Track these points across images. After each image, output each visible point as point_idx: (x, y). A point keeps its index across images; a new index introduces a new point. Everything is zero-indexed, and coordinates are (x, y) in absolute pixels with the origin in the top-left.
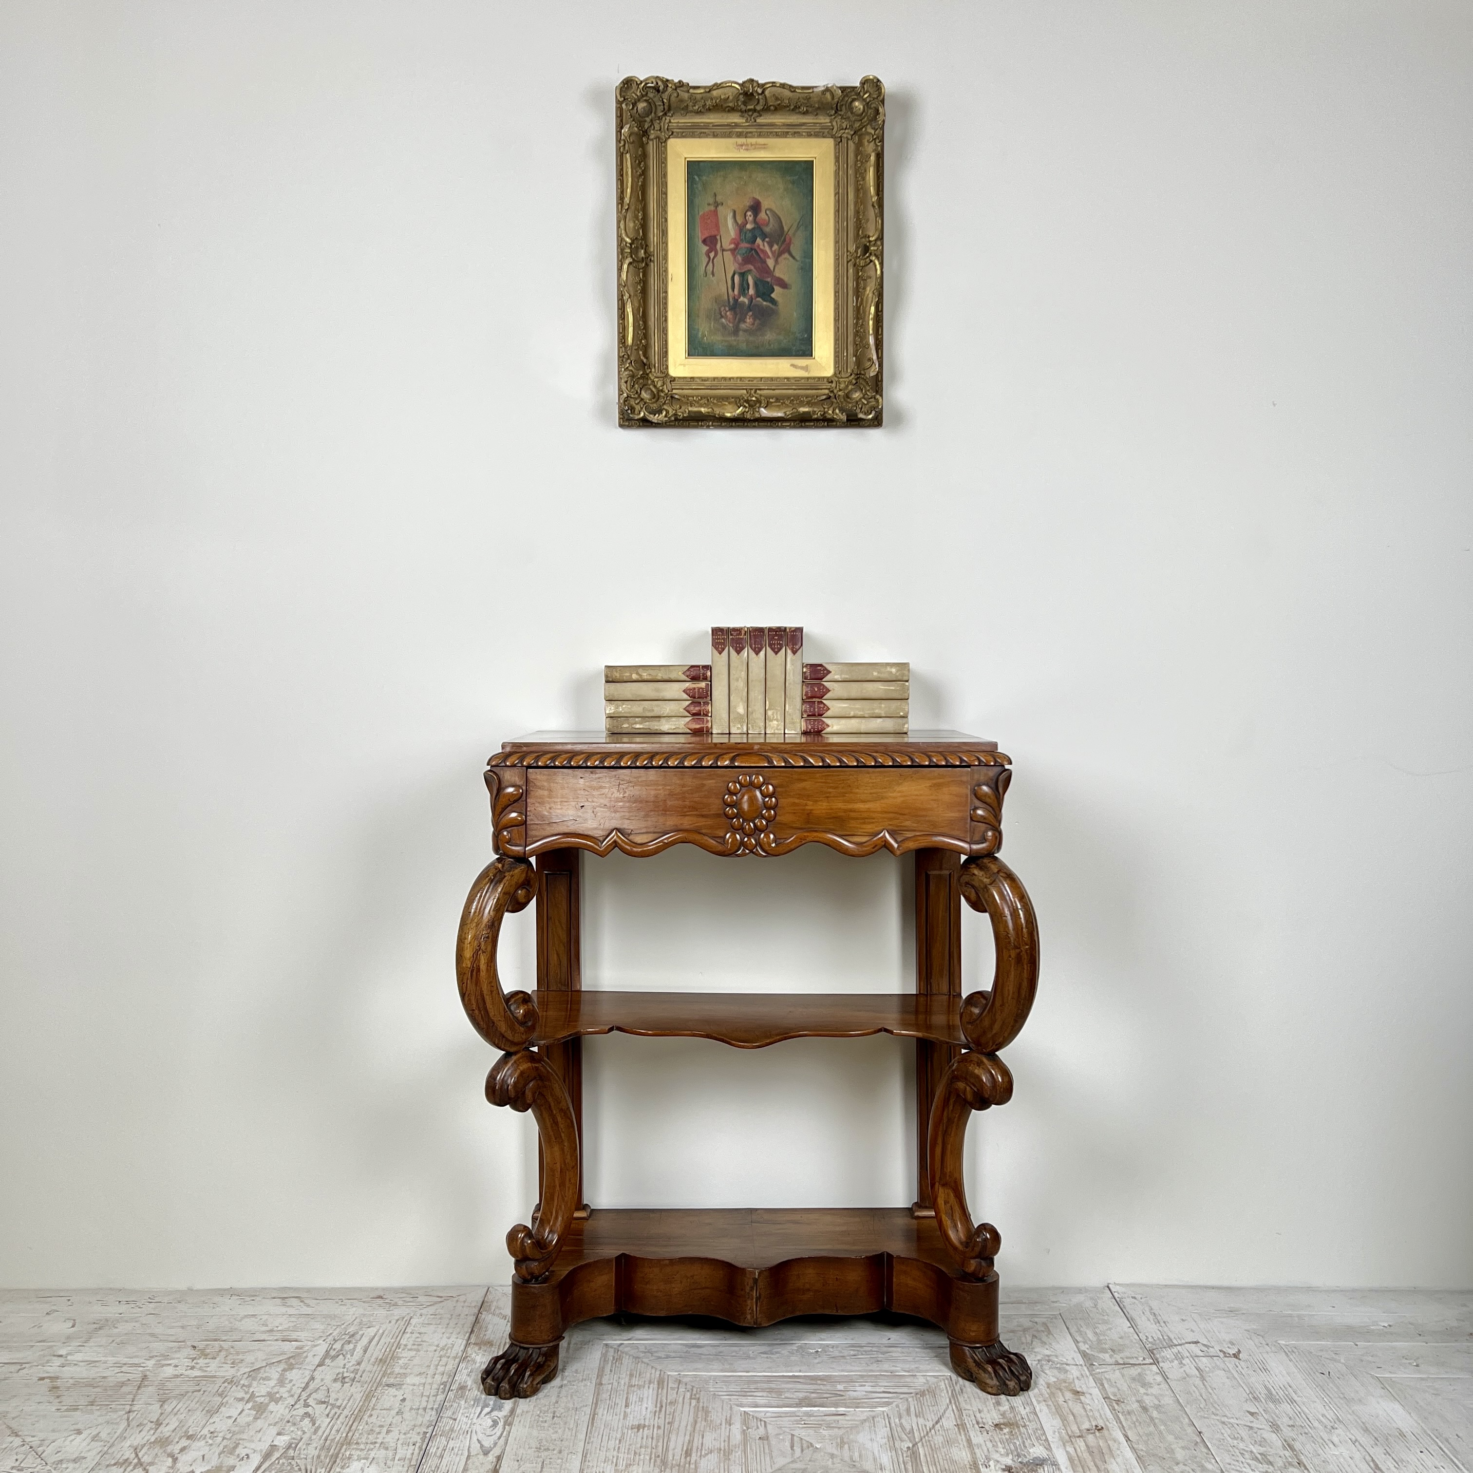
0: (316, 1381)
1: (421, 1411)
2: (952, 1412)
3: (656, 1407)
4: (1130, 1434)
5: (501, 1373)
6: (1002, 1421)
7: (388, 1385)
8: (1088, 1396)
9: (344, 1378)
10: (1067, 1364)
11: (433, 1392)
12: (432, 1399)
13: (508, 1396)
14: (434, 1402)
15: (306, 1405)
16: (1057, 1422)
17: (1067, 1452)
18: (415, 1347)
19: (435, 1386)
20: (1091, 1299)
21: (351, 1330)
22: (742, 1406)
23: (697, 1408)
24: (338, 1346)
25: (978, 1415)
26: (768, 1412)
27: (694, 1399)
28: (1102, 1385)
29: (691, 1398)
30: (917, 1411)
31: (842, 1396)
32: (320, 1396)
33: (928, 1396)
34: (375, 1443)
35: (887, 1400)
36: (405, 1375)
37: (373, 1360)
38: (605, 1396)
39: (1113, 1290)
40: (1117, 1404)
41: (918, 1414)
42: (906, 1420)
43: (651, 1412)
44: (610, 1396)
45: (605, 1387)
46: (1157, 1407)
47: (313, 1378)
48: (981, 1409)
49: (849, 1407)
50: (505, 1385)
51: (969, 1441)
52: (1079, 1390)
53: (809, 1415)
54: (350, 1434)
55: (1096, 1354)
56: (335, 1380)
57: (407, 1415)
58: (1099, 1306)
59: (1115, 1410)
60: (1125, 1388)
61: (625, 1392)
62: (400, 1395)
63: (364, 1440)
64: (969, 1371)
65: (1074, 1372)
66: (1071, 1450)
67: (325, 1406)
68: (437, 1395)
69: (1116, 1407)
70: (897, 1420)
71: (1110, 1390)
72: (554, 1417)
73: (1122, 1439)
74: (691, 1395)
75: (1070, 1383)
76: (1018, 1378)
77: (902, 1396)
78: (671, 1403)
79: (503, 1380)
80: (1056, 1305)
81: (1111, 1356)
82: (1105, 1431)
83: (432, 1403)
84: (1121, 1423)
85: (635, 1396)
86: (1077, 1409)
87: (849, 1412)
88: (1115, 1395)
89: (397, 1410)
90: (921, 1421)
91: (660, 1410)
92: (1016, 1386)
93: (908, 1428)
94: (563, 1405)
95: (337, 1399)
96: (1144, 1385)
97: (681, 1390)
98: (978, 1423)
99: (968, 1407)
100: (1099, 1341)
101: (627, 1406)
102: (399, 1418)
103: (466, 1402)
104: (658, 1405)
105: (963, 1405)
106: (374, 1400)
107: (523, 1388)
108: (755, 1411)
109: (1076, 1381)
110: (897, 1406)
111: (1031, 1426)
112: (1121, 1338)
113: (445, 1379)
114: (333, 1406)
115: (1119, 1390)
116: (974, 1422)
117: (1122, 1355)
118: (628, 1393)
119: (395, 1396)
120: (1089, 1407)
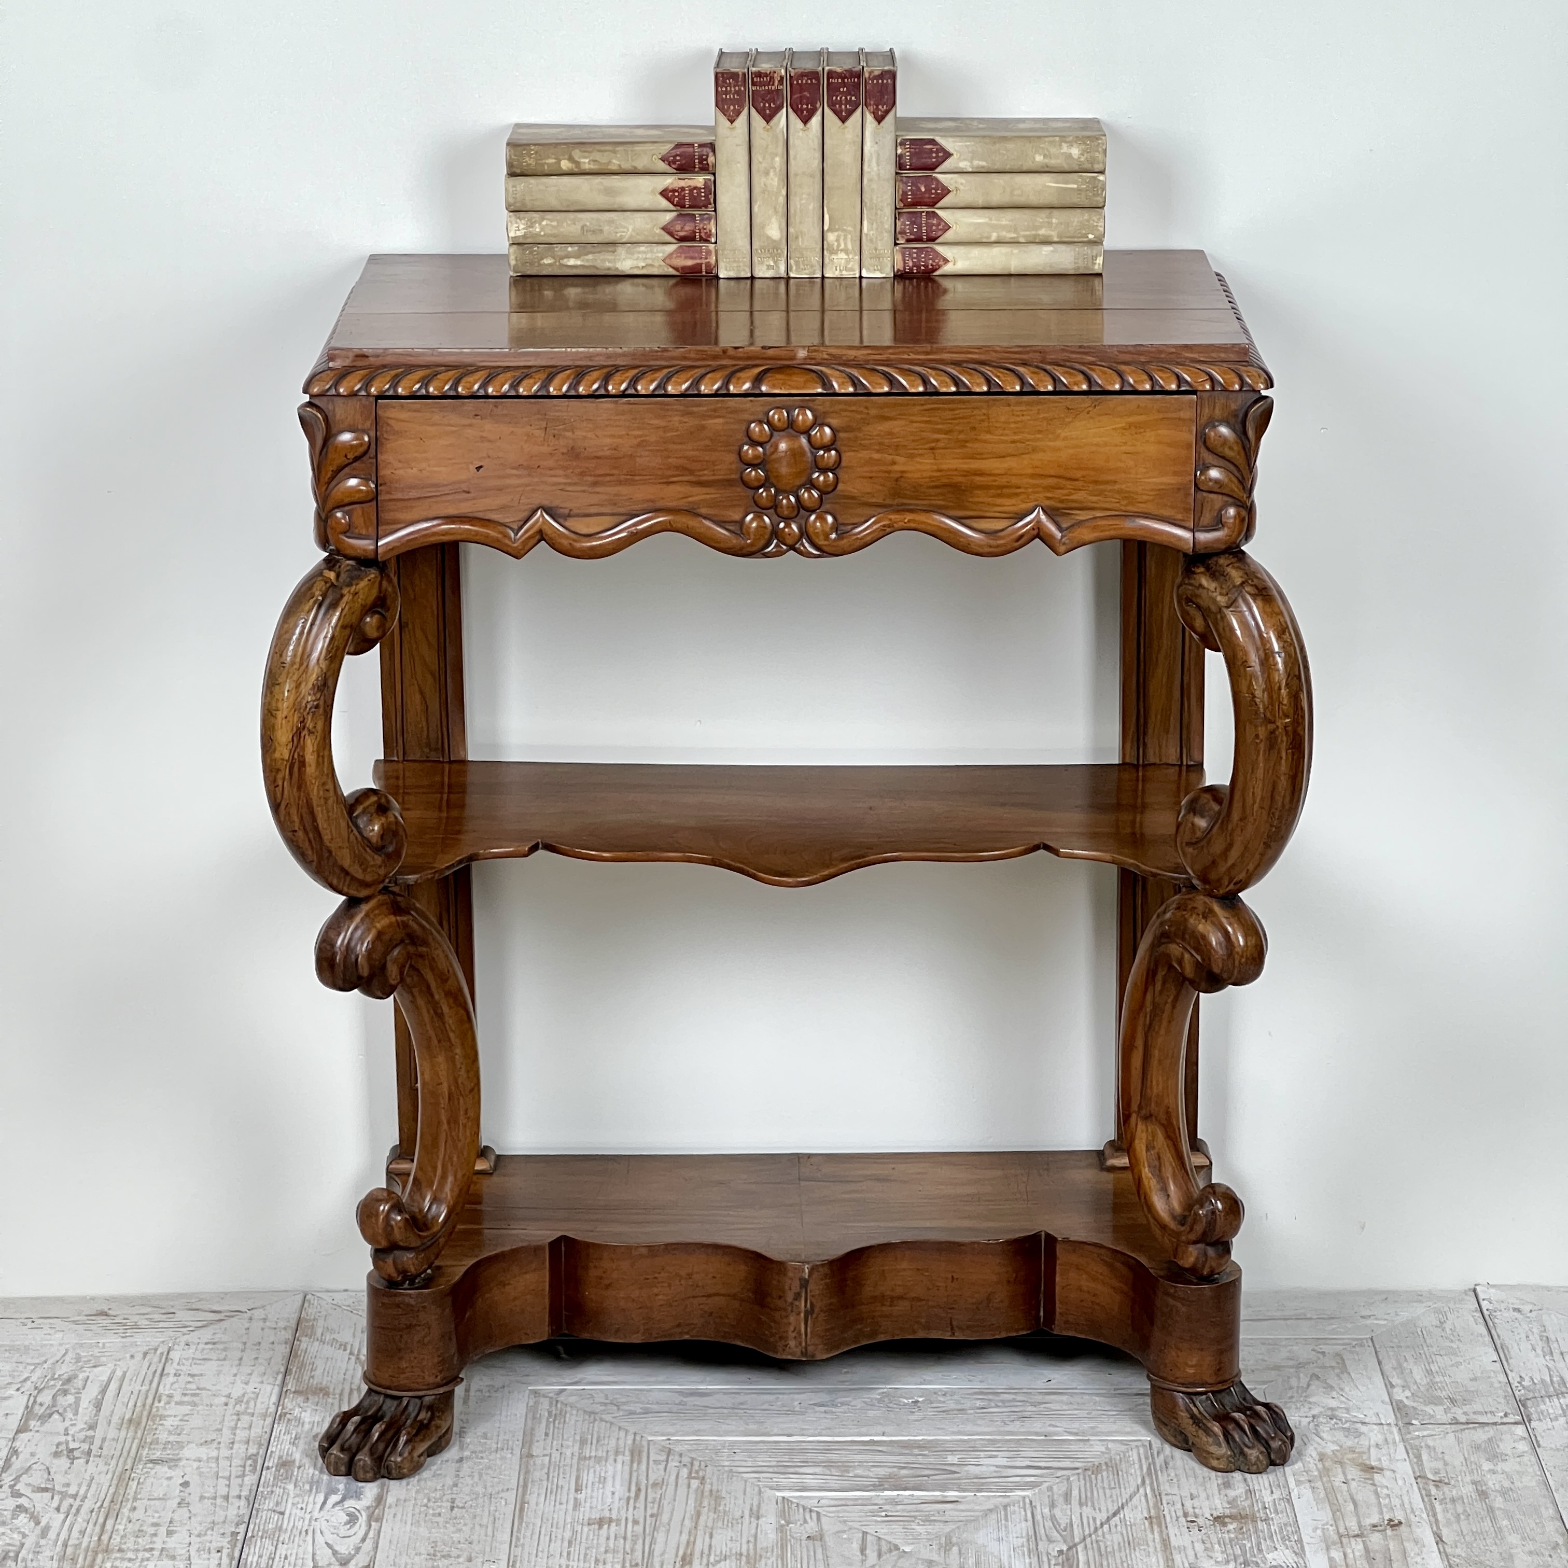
0: (21, 1456)
1: (219, 1500)
2: (1143, 1499)
3: (629, 1491)
4: (1445, 1532)
5: (354, 1440)
6: (1228, 1515)
7: (151, 1461)
8: (1388, 1473)
9: (72, 1451)
10: (1362, 1422)
11: (236, 1471)
12: (235, 1482)
13: (370, 1475)
14: (241, 1486)
15: (16, 1494)
16: (1325, 1515)
17: (1331, 1560)
18: (189, 1398)
19: (237, 1462)
20: (1438, 1311)
21: (63, 1370)
22: (778, 1488)
23: (700, 1493)
24: (48, 1397)
25: (1188, 1504)
26: (822, 1498)
27: (694, 1478)
28: (1418, 1455)
29: (690, 1477)
30: (1083, 1496)
31: (955, 1472)
32: (37, 1478)
33: (1105, 1474)
35: (1032, 1479)
36: (181, 1444)
37: (118, 1419)
38: (537, 1474)
39: (1481, 1297)
40: (1437, 1486)
41: (1083, 1500)
42: (1062, 1510)
43: (620, 1499)
44: (548, 1474)
45: (539, 1461)
46: (1505, 1492)
47: (14, 1452)
48: (1194, 1492)
49: (964, 1490)
50: (364, 1458)
51: (1166, 1544)
52: (1374, 1463)
53: (894, 1502)
54: (105, 1537)
55: (1421, 1407)
56: (57, 1454)
57: (196, 1507)
58: (1445, 1323)
59: (1429, 1495)
60: (1457, 1460)
61: (575, 1467)
62: (177, 1476)
63: (131, 1545)
64: (1181, 1433)
65: (1372, 1432)
66: (1337, 1555)
67: (47, 1495)
68: (243, 1476)
69: (1433, 1491)
70: (1046, 1512)
71: (1429, 1464)
72: (452, 1508)
73: (1431, 1538)
74: (690, 1473)
75: (1360, 1453)
76: (1267, 1446)
77: (1060, 1473)
78: (655, 1485)
79: (359, 1450)
80: (1364, 1322)
81: (1445, 1409)
82: (1404, 1527)
83: (238, 1489)
84: (1435, 1515)
85: (591, 1474)
86: (1364, 1494)
87: (965, 1497)
88: (1436, 1473)
89: (178, 1500)
90: (1087, 1513)
91: (637, 1496)
92: (1261, 1457)
93: (1063, 1521)
94: (467, 1490)
95: (68, 1485)
96: (1495, 1457)
97: (672, 1464)
98: (1185, 1517)
99: (1175, 1490)
100: (1432, 1384)
101: (578, 1489)
102: (184, 1511)
103: (295, 1486)
104: (633, 1488)
105: (1165, 1488)
106: (134, 1485)
107: (395, 1462)
108: (801, 1497)
109: (1373, 1451)
110: (1050, 1489)
111: (1277, 1520)
112: (1474, 1379)
113: (252, 1450)
114: (63, 1495)
115: (1445, 1464)
116: (1180, 1516)
117: (1467, 1408)
118: (578, 1470)
119: (170, 1478)
120: (1385, 1491)
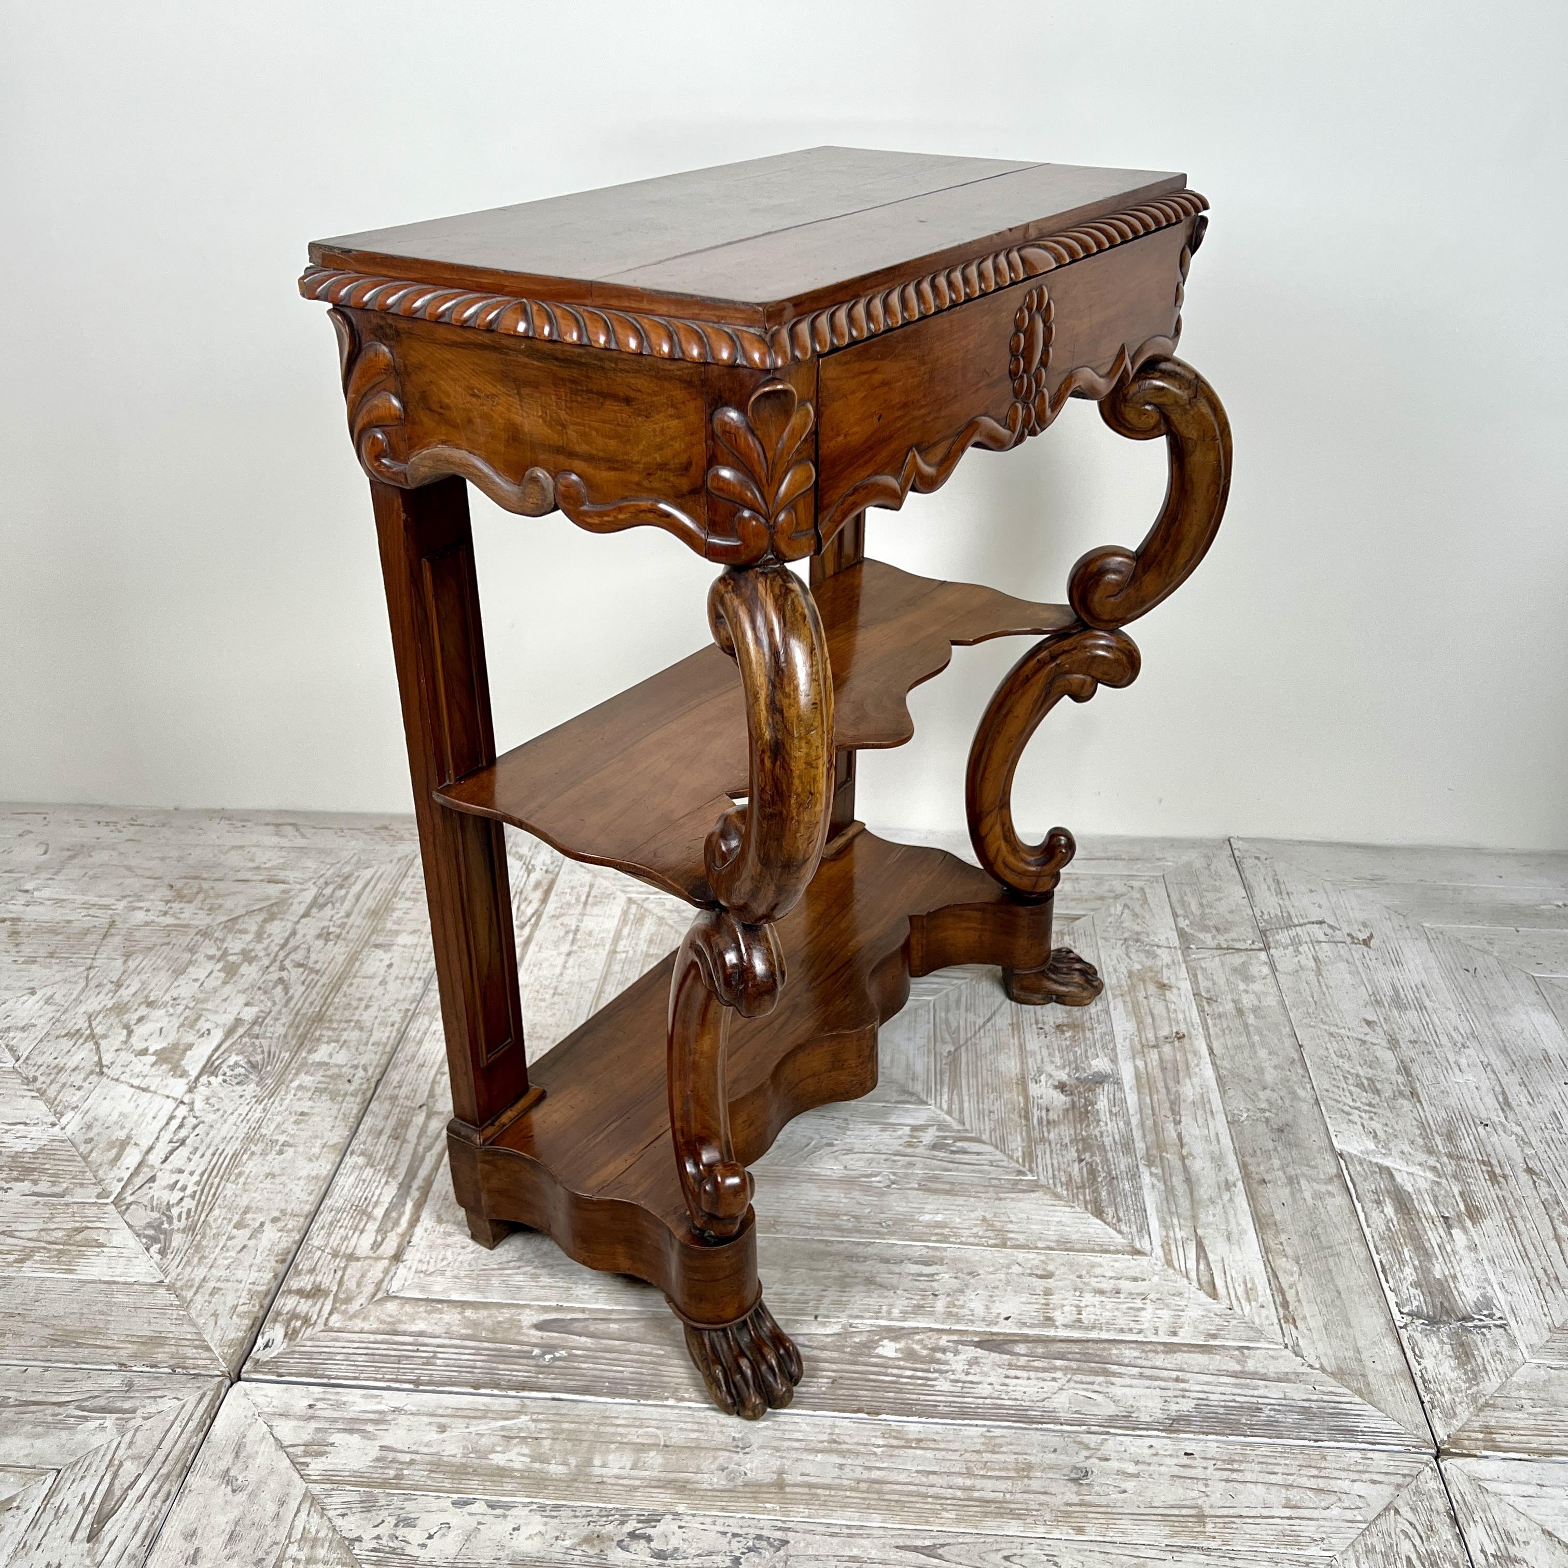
0: (297, 937)
1: (407, 980)
4: (1215, 1045)
6: (1065, 1021)
7: (376, 945)
8: (1175, 990)
9: (329, 934)
10: (1158, 946)
12: (422, 965)
14: (424, 969)
15: (282, 968)
16: (1131, 1026)
17: (1136, 1067)
18: (414, 896)
20: (1206, 856)
21: (347, 869)
24: (328, 891)
28: (1195, 976)
32: (299, 956)
34: (351, 1021)
35: (936, 986)
36: (397, 933)
37: (364, 911)
39: (1234, 846)
40: (1209, 1003)
42: (954, 1015)
46: (1255, 1010)
47: (294, 933)
51: (1022, 1047)
52: (1166, 982)
54: (324, 1009)
55: (1196, 934)
56: (319, 936)
57: (392, 986)
58: (1213, 867)
59: (1203, 1011)
60: (1222, 981)
62: (386, 957)
63: (337, 1017)
65: (1165, 956)
66: (1140, 1064)
67: (301, 970)
69: (1206, 1007)
70: (943, 1015)
71: (1203, 984)
72: (554, 994)
73: (1204, 1051)
75: (1157, 972)
77: (955, 981)
80: (1160, 863)
81: (1214, 937)
82: (1186, 1040)
83: (421, 971)
84: (1208, 1029)
86: (1159, 1009)
88: (1208, 991)
89: (380, 979)
90: (971, 1016)
93: (954, 1025)
95: (317, 962)
96: (1248, 978)
98: (1037, 1022)
100: (1203, 915)
102: (381, 990)
106: (357, 964)
109: (1165, 970)
110: (947, 995)
111: (1100, 1029)
112: (1231, 912)
114: (312, 970)
115: (1214, 984)
116: (1033, 1021)
117: (1227, 936)
119: (381, 960)
120: (1173, 1006)
